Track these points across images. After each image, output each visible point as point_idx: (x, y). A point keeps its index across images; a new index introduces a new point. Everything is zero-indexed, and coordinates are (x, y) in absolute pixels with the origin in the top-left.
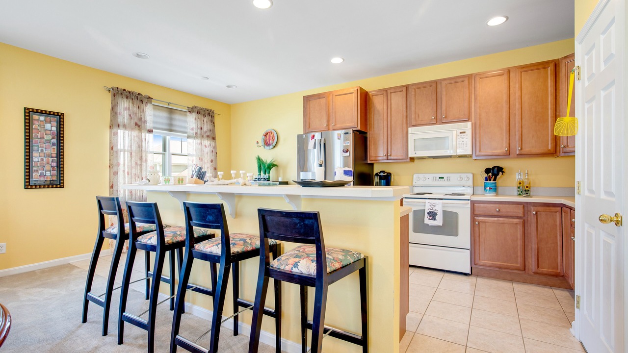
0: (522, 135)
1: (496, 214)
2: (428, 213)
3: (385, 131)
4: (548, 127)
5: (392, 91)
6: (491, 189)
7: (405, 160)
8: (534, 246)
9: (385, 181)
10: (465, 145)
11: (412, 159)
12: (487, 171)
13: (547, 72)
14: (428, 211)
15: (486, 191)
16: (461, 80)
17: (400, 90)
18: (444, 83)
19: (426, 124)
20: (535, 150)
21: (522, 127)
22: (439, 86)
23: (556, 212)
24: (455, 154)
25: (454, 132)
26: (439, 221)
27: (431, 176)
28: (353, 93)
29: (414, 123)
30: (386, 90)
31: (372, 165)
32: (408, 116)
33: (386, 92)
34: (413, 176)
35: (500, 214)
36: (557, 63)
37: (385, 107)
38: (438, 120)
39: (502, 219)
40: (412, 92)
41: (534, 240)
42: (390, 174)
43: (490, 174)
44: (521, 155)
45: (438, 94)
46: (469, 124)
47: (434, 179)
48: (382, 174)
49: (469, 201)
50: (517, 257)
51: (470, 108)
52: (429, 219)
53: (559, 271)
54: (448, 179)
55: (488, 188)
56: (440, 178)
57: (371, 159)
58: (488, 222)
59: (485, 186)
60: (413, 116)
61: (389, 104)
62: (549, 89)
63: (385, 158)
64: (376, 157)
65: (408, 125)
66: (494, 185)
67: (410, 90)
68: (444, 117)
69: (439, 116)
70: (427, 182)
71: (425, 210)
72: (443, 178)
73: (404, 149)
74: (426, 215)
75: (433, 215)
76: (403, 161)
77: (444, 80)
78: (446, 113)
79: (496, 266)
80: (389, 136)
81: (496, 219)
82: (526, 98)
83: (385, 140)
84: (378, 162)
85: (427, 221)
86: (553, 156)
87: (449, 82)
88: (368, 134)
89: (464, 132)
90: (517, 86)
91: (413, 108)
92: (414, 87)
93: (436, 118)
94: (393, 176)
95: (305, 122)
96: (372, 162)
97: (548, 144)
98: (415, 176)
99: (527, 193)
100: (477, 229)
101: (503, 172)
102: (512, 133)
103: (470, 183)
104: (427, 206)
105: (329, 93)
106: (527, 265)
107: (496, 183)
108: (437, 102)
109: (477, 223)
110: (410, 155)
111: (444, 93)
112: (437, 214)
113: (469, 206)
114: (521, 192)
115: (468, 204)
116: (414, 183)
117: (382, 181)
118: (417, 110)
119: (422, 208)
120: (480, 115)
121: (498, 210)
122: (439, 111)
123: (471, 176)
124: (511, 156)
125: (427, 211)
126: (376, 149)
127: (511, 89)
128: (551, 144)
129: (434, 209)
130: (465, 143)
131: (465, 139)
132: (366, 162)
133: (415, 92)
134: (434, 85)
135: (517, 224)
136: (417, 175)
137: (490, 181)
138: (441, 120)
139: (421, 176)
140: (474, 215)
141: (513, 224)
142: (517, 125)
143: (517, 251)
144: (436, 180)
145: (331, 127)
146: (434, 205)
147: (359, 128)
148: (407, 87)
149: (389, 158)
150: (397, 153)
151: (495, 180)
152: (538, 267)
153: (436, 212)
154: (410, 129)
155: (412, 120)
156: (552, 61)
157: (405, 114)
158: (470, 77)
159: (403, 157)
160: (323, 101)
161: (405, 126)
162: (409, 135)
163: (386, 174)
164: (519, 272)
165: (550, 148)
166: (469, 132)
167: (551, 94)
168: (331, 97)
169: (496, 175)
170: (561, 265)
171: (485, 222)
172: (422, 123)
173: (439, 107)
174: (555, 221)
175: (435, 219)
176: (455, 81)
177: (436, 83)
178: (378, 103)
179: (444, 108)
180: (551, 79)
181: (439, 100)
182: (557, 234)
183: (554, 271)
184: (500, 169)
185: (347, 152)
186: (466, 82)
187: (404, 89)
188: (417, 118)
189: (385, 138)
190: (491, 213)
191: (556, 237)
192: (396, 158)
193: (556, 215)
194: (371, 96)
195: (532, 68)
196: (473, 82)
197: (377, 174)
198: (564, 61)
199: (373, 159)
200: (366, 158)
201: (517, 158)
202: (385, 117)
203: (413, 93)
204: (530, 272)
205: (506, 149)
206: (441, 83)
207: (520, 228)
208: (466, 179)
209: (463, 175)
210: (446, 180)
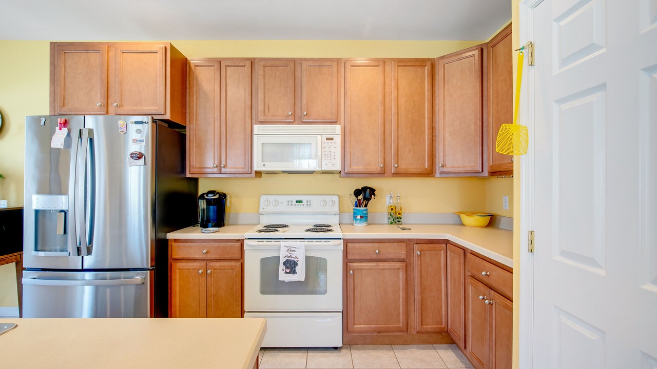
0: (398, 148)
1: (374, 257)
2: (284, 264)
3: (217, 126)
4: (425, 141)
5: (228, 63)
6: (362, 217)
7: (248, 175)
8: (417, 297)
9: (215, 207)
10: (332, 157)
11: (259, 174)
12: (357, 193)
13: (424, 73)
14: (285, 260)
15: (357, 220)
16: (328, 64)
17: (241, 64)
18: (305, 64)
19: (280, 123)
20: (413, 168)
21: (398, 138)
22: (298, 68)
23: (441, 250)
24: (320, 169)
25: (319, 137)
26: (300, 275)
27: (283, 199)
28: (156, 52)
29: (261, 118)
30: (219, 61)
31: (195, 181)
32: (253, 107)
33: (218, 64)
34: (259, 198)
35: (380, 257)
36: (433, 63)
37: (217, 88)
38: (298, 117)
39: (381, 264)
40: (259, 70)
41: (417, 289)
42: (225, 195)
43: (361, 197)
44: (397, 174)
45: (296, 80)
46: (338, 128)
47: (290, 203)
48: (210, 197)
49: (342, 241)
50: (399, 314)
51: (338, 105)
52: (286, 272)
53: (443, 326)
54: (309, 203)
55: (359, 217)
56: (297, 202)
57: (192, 171)
58: (365, 269)
59: (354, 213)
60: (261, 108)
61: (223, 84)
62: (426, 94)
63: (216, 170)
64: (201, 168)
65: (254, 121)
66: (365, 212)
67: (256, 66)
68: (305, 113)
69: (298, 111)
70: (280, 208)
71: (279, 257)
72: (301, 202)
73: (247, 157)
74: (282, 267)
75: (291, 266)
76: (245, 175)
77: (306, 60)
78: (308, 110)
79: (375, 331)
80: (223, 136)
81: (374, 264)
82: (402, 101)
83: (217, 142)
84: (204, 175)
85: (284, 277)
86: (429, 177)
87: (311, 63)
88: (187, 128)
89: (332, 139)
90: (393, 84)
91: (261, 96)
92: (263, 63)
93: (294, 114)
94: (230, 197)
95: (53, 93)
96: (195, 176)
97: (425, 162)
98: (263, 198)
99: (399, 221)
100: (350, 280)
101: (374, 195)
102: (388, 145)
103: (336, 209)
104: (283, 251)
105: (110, 46)
106: (409, 324)
107: (367, 209)
108: (296, 91)
109: (351, 272)
110: (255, 168)
111: (305, 79)
112: (297, 264)
113: (341, 247)
114: (394, 220)
115: (340, 244)
116: (261, 210)
117: (211, 207)
118: (266, 100)
119: (275, 254)
120: (351, 117)
121: (377, 251)
122: (298, 105)
123: (336, 198)
124: (386, 174)
125: (282, 260)
126: (201, 155)
127: (387, 87)
128: (428, 161)
129: (292, 256)
130: (332, 154)
131: (332, 148)
132: (183, 176)
133: (264, 71)
134: (292, 65)
135: (399, 269)
136: (266, 197)
137: (360, 206)
138: (300, 118)
139: (271, 198)
140: (347, 261)
141: (394, 269)
142: (393, 135)
143: (399, 306)
144: (292, 205)
145: (111, 110)
146: (292, 249)
147: (168, 116)
148: (252, 62)
149: (223, 170)
150: (235, 163)
151: (366, 206)
152: (422, 325)
153: (295, 260)
154: (256, 128)
155: (259, 114)
156: (429, 59)
157: (249, 103)
158: (338, 61)
159: (246, 170)
160: (94, 58)
161: (248, 121)
162: (255, 137)
163: (217, 196)
164: (400, 334)
165: (426, 167)
166: (338, 139)
167: (428, 100)
168: (112, 54)
169: (367, 199)
170: (445, 318)
171: (361, 270)
172: (275, 119)
173: (298, 98)
174: (439, 262)
175: (294, 272)
176: (320, 64)
177: (294, 61)
178: (205, 80)
179: (304, 101)
180: (428, 82)
181: (298, 88)
182: (441, 278)
183: (439, 326)
184: (372, 191)
185: (139, 158)
186: (335, 68)
187: (248, 64)
188: (267, 110)
189: (217, 138)
190: (368, 257)
191: (440, 282)
192: (233, 170)
193: (440, 254)
194: (193, 66)
195: (409, 64)
196: (343, 70)
197: (202, 197)
198: (441, 61)
199: (196, 170)
200: (183, 169)
201: (393, 177)
202: (217, 104)
203: (261, 72)
204: (414, 332)
205: (382, 166)
206: (301, 64)
207: (401, 274)
208: (330, 204)
209: (328, 198)
210: (305, 205)
